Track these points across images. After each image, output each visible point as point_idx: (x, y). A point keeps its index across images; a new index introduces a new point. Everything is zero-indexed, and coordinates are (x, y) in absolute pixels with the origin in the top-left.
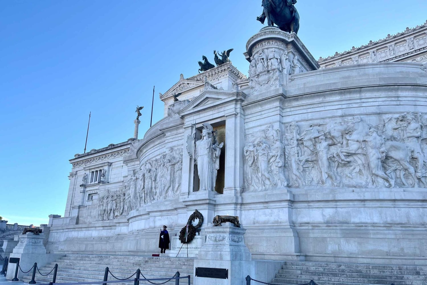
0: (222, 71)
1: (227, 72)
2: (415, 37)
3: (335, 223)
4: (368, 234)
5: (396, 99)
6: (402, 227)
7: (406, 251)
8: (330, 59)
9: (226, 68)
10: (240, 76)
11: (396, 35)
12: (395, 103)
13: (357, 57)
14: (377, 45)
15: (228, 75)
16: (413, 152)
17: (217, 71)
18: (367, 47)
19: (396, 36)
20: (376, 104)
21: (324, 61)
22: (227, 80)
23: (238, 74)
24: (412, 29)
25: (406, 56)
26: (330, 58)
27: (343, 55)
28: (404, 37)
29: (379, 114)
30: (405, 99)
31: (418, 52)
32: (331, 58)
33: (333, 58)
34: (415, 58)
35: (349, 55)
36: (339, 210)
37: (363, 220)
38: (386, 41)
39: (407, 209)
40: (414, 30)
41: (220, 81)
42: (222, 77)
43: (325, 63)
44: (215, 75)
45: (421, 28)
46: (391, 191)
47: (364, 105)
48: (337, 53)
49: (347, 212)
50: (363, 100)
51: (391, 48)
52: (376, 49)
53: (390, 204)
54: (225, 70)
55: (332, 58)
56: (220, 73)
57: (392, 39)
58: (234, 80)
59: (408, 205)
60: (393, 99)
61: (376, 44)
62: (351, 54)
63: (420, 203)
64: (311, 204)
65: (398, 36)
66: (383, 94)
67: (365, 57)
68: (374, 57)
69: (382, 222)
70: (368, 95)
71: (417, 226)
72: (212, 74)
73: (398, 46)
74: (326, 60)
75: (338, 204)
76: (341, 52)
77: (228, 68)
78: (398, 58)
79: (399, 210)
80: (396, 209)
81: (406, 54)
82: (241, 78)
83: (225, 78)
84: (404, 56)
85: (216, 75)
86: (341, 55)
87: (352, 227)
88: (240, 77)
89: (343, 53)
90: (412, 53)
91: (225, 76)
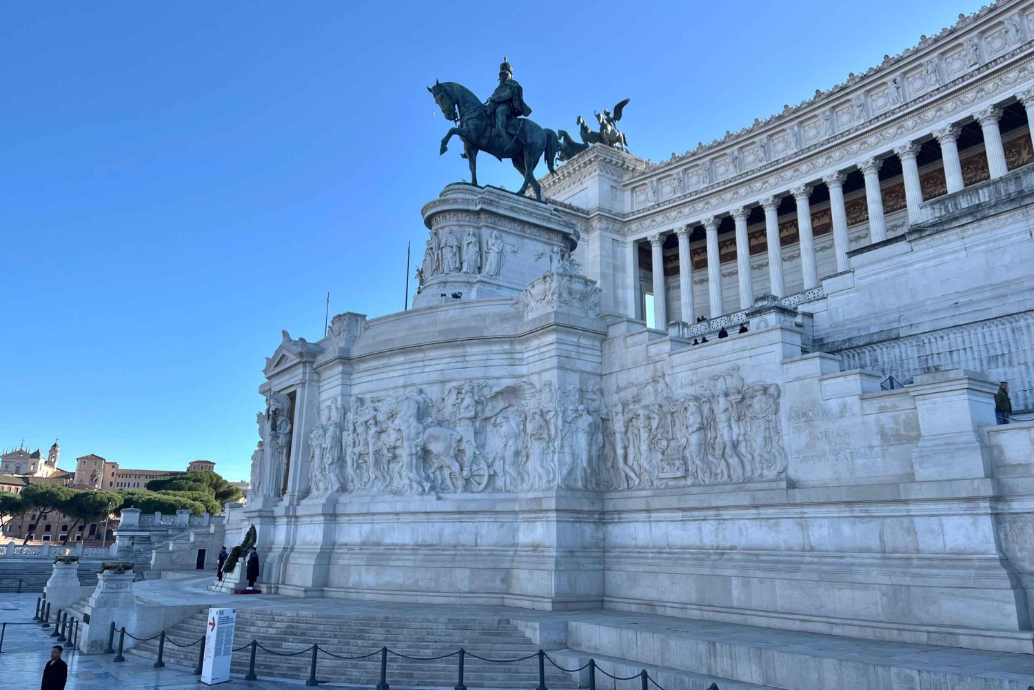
0: (585, 163)
1: (595, 165)
2: (983, 32)
3: (369, 545)
4: (388, 560)
5: (462, 359)
6: (429, 550)
7: (420, 583)
8: (806, 107)
9: (592, 157)
10: (628, 167)
11: (938, 34)
12: (460, 365)
13: (862, 97)
14: (901, 64)
15: (597, 172)
16: (460, 440)
17: (576, 166)
18: (880, 70)
19: (939, 37)
20: (440, 367)
21: (794, 113)
22: (597, 184)
23: (623, 165)
24: (972, 15)
25: (960, 83)
26: (805, 105)
27: (832, 94)
28: (957, 38)
29: (442, 382)
30: (473, 358)
31: (984, 71)
32: (808, 103)
33: (812, 103)
34: (982, 87)
35: (843, 93)
36: (376, 526)
37: (395, 541)
38: (917, 51)
39: (442, 524)
40: (977, 17)
41: (584, 186)
42: (588, 177)
43: (798, 117)
44: (574, 173)
45: (991, 10)
46: (422, 500)
47: (427, 369)
48: (818, 91)
49: (382, 530)
50: (426, 363)
51: (930, 68)
52: (898, 73)
53: (424, 516)
54: (590, 160)
55: (810, 104)
56: (583, 170)
57: (930, 45)
58: (615, 178)
59: (443, 519)
60: (459, 359)
61: (897, 61)
62: (847, 91)
63: (457, 516)
64: (352, 518)
65: (943, 38)
66: (449, 352)
67: (881, 94)
68: (896, 94)
69: (412, 543)
70: (433, 354)
71: (447, 548)
72: (569, 173)
73: (950, 59)
74: (798, 109)
75: (375, 517)
76: (826, 88)
77: (596, 157)
78: (943, 91)
79: (433, 526)
80: (430, 524)
81: (958, 79)
82: (634, 169)
83: (593, 178)
84: (955, 85)
85: (577, 173)
86: (828, 96)
87: (381, 549)
88: (631, 169)
89: (831, 90)
90: (972, 76)
91: (593, 174)
